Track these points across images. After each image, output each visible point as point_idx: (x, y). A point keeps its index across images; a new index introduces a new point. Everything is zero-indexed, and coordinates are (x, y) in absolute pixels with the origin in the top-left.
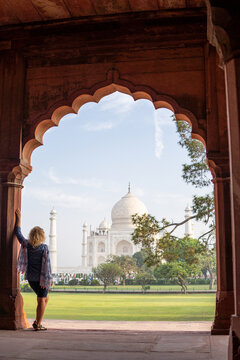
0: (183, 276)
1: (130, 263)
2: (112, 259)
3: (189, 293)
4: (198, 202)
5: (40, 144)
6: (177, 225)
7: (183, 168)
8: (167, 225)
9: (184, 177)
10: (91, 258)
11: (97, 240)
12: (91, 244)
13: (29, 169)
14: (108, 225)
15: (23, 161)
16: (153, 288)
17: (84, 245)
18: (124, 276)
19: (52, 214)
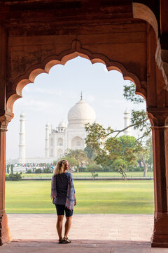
0: (124, 167)
1: (82, 155)
2: (68, 152)
3: (128, 179)
4: (136, 115)
5: (20, 97)
6: (120, 131)
7: (124, 88)
8: (112, 131)
9: (125, 95)
10: (52, 150)
11: (56, 136)
12: (52, 139)
13: (12, 116)
14: (65, 125)
15: (7, 111)
16: (101, 175)
17: (46, 140)
18: (78, 166)
19: (21, 116)
